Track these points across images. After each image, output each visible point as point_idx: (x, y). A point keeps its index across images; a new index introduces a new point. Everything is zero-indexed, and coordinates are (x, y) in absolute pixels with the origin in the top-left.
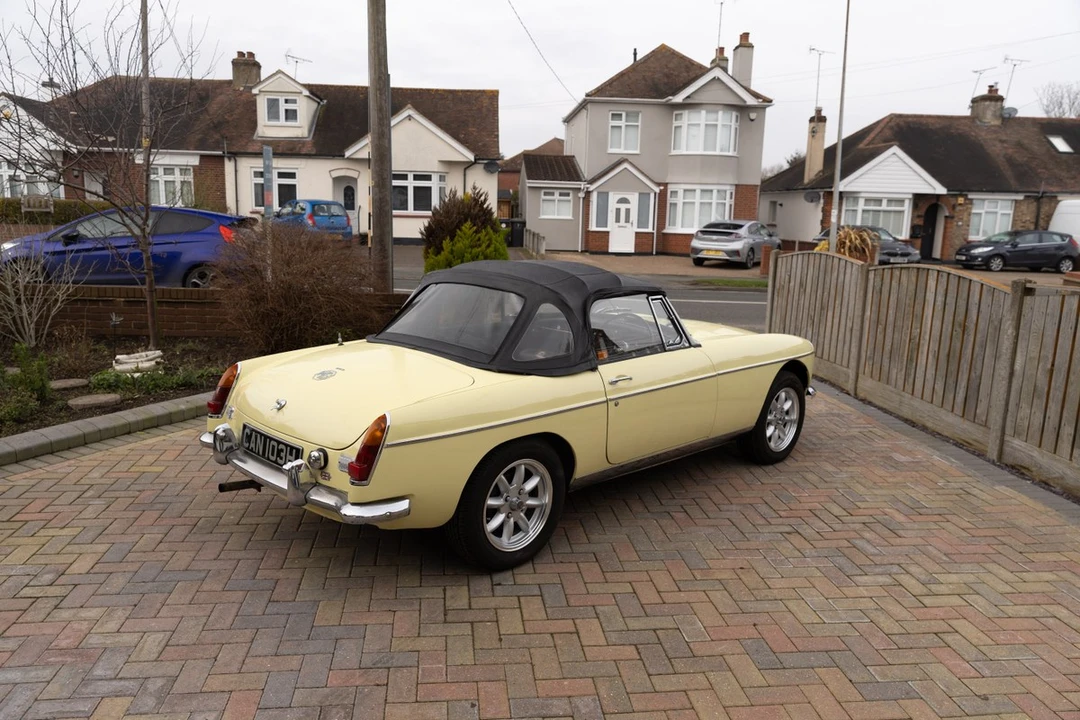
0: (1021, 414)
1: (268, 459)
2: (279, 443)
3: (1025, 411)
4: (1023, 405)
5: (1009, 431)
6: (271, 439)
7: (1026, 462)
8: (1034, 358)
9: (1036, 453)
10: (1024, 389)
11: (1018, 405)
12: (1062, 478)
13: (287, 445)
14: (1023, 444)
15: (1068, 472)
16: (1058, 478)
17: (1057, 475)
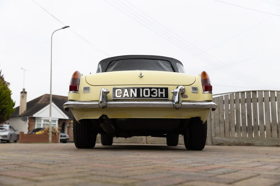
0: (216, 129)
1: (143, 96)
2: (150, 88)
3: (218, 128)
4: (217, 127)
5: (213, 135)
6: (143, 88)
7: (221, 142)
8: (218, 114)
9: (224, 139)
10: (216, 123)
11: (215, 128)
12: (234, 142)
13: (157, 88)
14: (219, 138)
15: (236, 140)
16: (233, 143)
17: (232, 142)
